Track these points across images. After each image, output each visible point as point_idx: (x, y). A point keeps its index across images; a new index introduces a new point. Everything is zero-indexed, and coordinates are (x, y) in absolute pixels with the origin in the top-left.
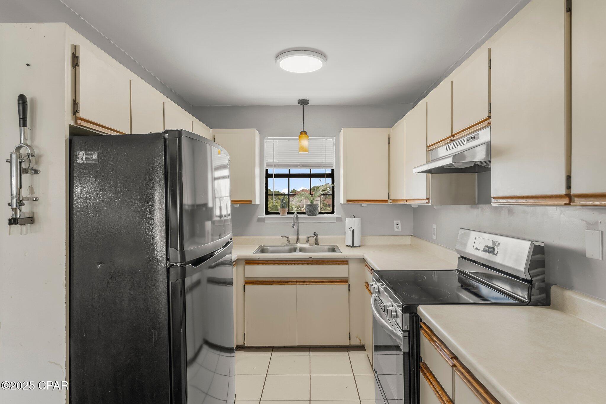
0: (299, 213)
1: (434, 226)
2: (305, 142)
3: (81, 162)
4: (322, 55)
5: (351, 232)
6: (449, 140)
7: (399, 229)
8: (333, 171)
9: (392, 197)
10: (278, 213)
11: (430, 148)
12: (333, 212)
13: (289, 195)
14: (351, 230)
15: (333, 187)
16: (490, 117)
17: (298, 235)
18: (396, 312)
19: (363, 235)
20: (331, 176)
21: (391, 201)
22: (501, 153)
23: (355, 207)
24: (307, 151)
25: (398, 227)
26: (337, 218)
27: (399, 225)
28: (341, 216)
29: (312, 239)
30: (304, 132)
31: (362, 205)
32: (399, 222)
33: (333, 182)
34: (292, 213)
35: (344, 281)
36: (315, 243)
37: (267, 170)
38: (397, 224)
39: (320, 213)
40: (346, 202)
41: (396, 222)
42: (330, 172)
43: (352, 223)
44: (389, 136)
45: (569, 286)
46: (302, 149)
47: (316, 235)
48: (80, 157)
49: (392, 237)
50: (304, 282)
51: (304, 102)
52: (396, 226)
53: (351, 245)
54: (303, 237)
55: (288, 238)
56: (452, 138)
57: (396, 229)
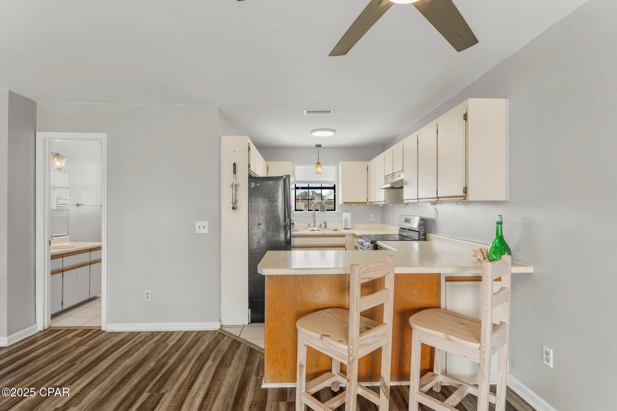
0: (316, 210)
1: (391, 216)
2: (319, 169)
3: (253, 187)
4: (334, 131)
5: (346, 221)
6: (392, 175)
7: (374, 219)
8: (335, 185)
9: (369, 201)
10: (302, 210)
11: (386, 177)
12: (334, 210)
13: (308, 199)
14: (346, 220)
15: (335, 195)
16: (403, 170)
17: (315, 223)
18: (369, 245)
19: (353, 223)
20: (334, 188)
21: (368, 203)
22: (406, 183)
23: (348, 207)
24: (320, 174)
25: (372, 218)
26: (337, 213)
27: (374, 217)
28: (339, 212)
29: (323, 225)
30: (318, 163)
31: (352, 205)
32: (373, 215)
33: (335, 192)
34: (311, 210)
35: (343, 246)
36: (325, 227)
37: (295, 185)
38: (372, 216)
39: (327, 210)
40: (343, 204)
41: (371, 215)
42: (333, 186)
43: (346, 215)
44: (367, 166)
45: (431, 233)
46: (318, 173)
47: (325, 222)
48: (252, 185)
49: (370, 224)
50: (321, 247)
51: (319, 146)
52: (371, 217)
53: (346, 228)
54: (318, 224)
55: (309, 224)
56: (393, 174)
57: (372, 220)
